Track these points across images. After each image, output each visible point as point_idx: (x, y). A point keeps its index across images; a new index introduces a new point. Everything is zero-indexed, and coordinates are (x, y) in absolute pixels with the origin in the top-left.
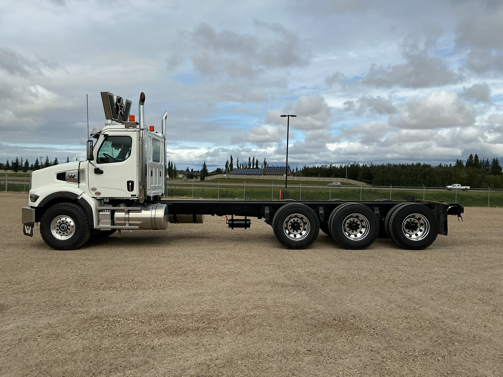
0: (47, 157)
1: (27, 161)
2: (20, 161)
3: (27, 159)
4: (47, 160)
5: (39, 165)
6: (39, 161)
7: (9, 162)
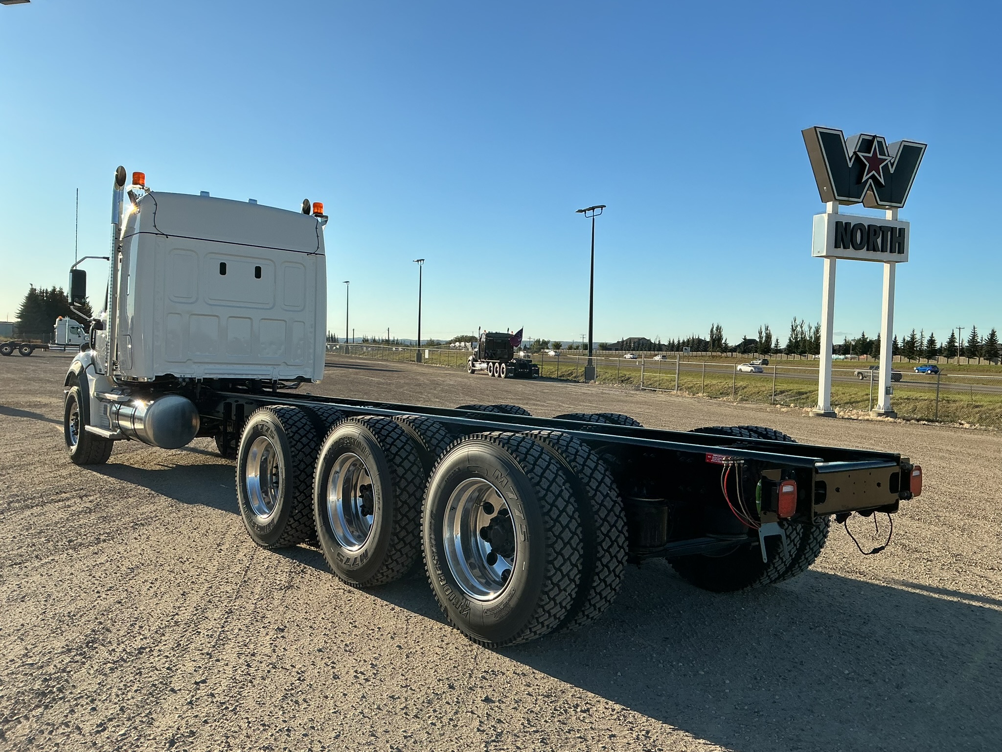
0: (974, 328)
1: (932, 336)
2: (918, 337)
3: (932, 334)
4: (974, 335)
5: (957, 344)
6: (956, 335)
7: (897, 339)
